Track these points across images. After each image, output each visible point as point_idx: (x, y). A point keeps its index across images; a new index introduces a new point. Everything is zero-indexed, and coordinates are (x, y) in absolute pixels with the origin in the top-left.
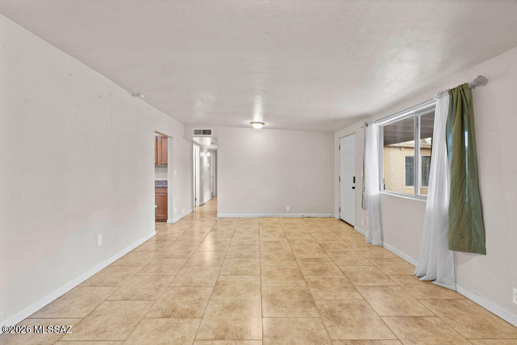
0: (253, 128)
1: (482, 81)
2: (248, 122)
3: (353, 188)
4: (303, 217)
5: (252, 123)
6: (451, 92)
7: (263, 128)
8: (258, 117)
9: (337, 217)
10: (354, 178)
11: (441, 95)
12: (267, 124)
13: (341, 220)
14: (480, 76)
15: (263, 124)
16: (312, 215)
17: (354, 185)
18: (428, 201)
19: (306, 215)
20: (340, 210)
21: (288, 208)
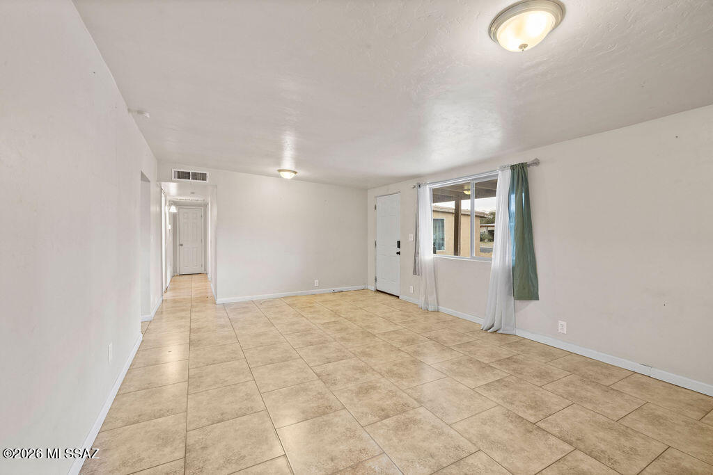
0: (281, 177)
1: (536, 163)
2: (274, 170)
3: (399, 253)
4: (334, 292)
5: (280, 171)
6: (513, 167)
7: (295, 179)
8: (288, 163)
9: (373, 288)
10: (399, 243)
11: (503, 168)
12: (301, 173)
13: (378, 291)
14: (537, 159)
15: (296, 173)
16: (344, 288)
17: (398, 250)
18: (493, 262)
19: (337, 289)
20: (376, 279)
21: (316, 282)
